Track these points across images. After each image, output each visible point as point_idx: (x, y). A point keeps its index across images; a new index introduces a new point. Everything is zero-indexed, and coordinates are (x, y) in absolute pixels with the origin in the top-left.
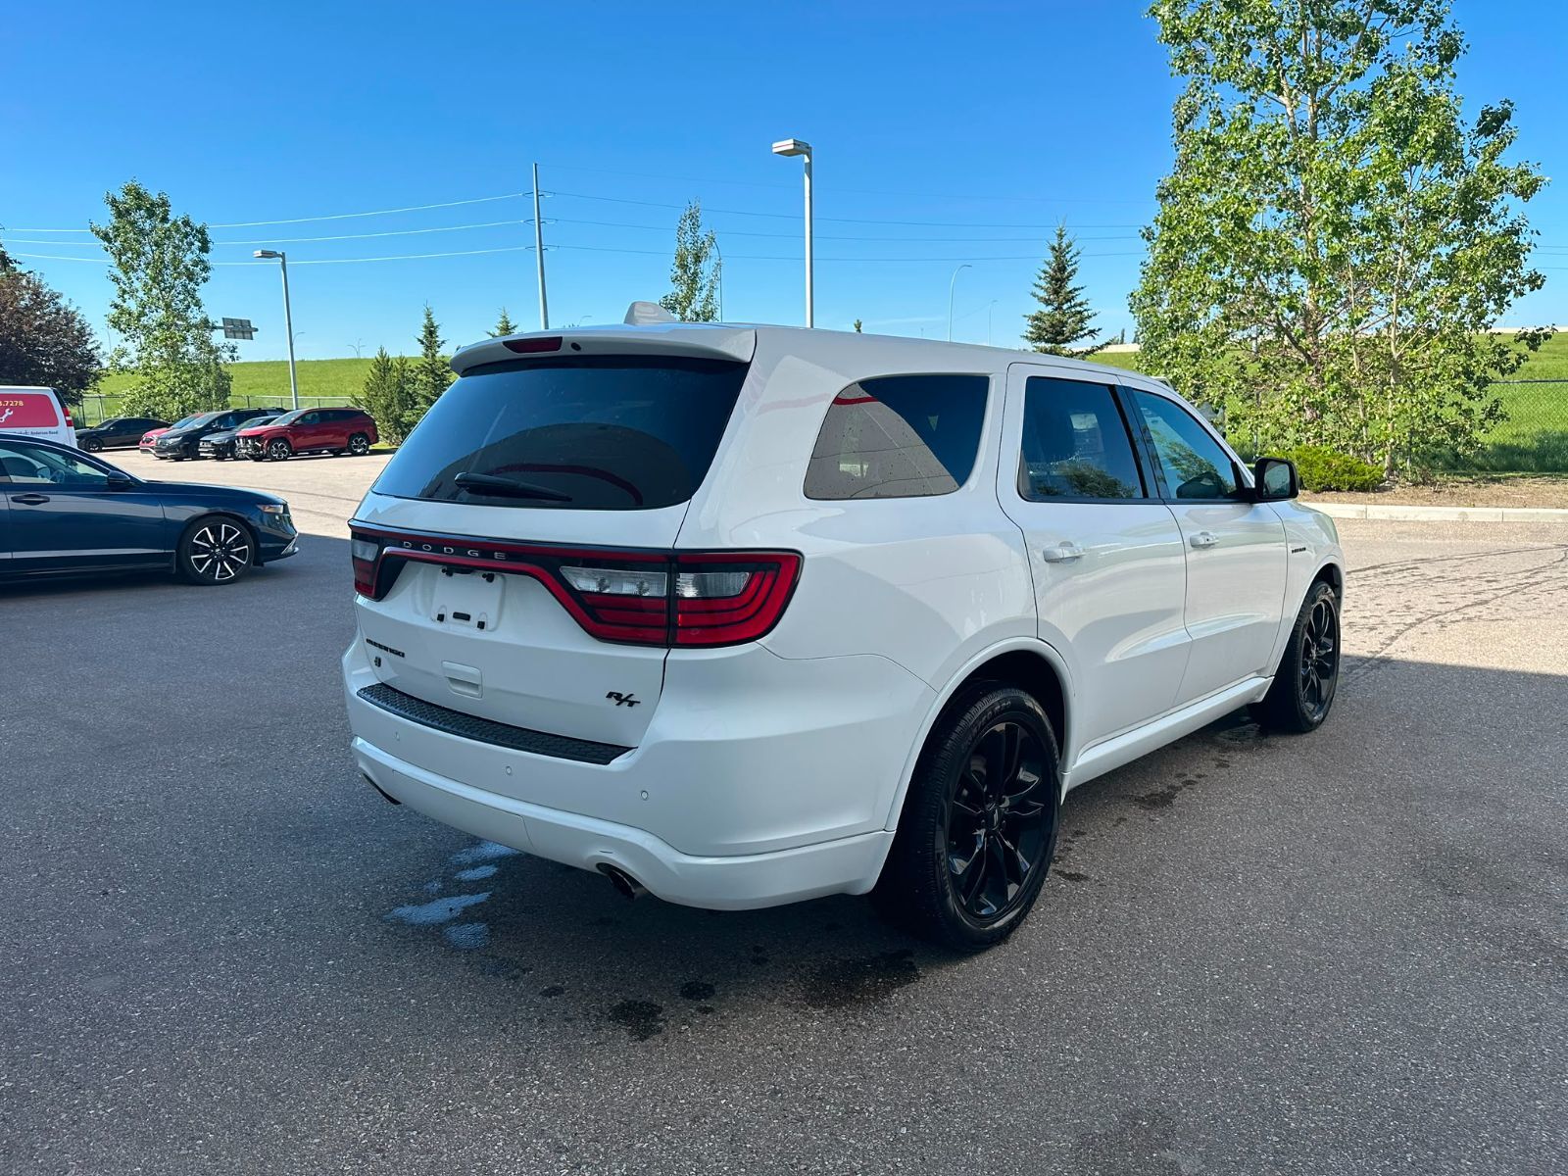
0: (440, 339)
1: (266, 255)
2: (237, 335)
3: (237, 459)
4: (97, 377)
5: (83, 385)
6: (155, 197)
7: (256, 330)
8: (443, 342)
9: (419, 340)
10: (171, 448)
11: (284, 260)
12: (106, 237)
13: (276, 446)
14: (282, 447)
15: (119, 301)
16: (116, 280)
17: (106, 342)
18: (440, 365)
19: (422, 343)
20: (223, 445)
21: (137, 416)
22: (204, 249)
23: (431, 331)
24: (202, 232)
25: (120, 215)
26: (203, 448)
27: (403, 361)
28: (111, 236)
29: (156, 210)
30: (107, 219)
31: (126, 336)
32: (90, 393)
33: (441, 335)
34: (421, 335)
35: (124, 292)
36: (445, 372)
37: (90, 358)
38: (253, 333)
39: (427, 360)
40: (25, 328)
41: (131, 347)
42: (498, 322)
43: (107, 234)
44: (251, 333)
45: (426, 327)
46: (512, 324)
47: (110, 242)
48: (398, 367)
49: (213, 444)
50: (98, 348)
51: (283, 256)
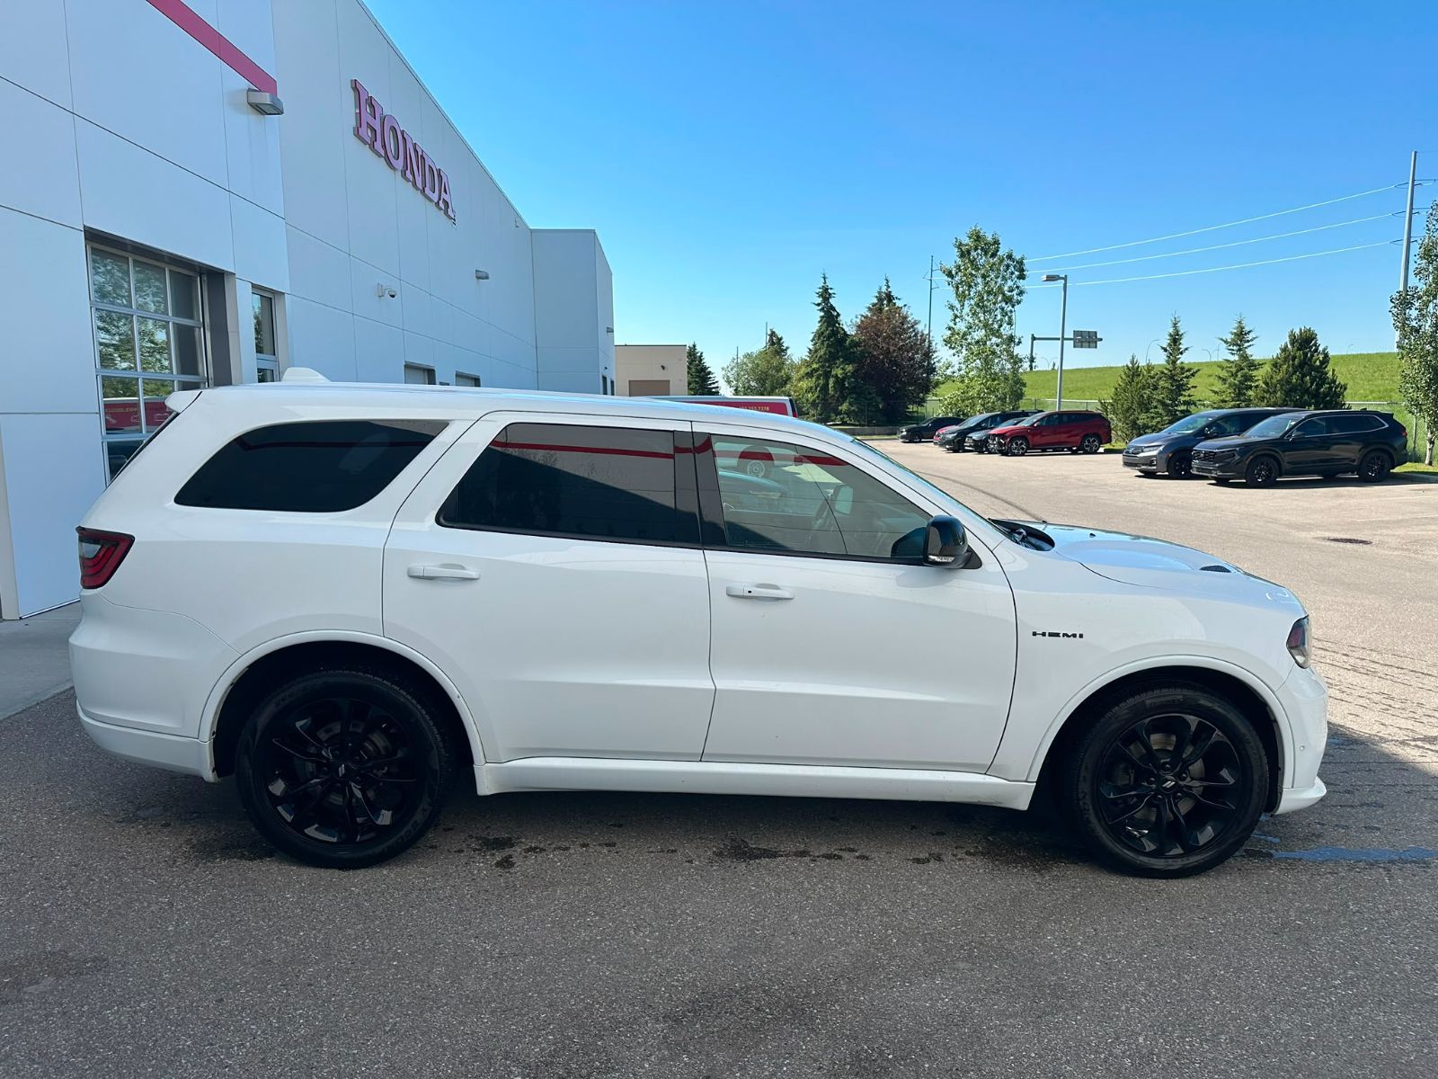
0: (1182, 347)
1: (1051, 278)
2: (1084, 344)
3: (990, 453)
4: (937, 384)
5: (927, 390)
6: (990, 239)
7: (1101, 340)
8: (1186, 349)
9: (1163, 348)
10: (949, 442)
11: (1066, 282)
12: (950, 274)
13: (1016, 444)
14: (1021, 444)
15: (952, 324)
16: (952, 307)
17: (944, 356)
18: (1178, 371)
19: (1165, 350)
20: (981, 441)
21: (950, 415)
22: (1022, 277)
23: (1175, 339)
24: (1021, 263)
25: (962, 255)
26: (968, 443)
27: (1150, 368)
28: (954, 272)
29: (991, 248)
30: (952, 259)
31: (954, 351)
32: (930, 397)
33: (1184, 344)
34: (1165, 342)
35: (956, 316)
36: (1185, 377)
37: (932, 370)
38: (1098, 343)
39: (1168, 367)
40: (892, 348)
41: (955, 361)
42: (1233, 327)
43: (950, 272)
44: (1096, 342)
45: (1171, 335)
46: (1247, 329)
47: (952, 278)
48: (1145, 373)
49: (974, 440)
50: (939, 361)
51: (1065, 279)
